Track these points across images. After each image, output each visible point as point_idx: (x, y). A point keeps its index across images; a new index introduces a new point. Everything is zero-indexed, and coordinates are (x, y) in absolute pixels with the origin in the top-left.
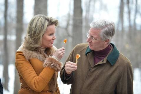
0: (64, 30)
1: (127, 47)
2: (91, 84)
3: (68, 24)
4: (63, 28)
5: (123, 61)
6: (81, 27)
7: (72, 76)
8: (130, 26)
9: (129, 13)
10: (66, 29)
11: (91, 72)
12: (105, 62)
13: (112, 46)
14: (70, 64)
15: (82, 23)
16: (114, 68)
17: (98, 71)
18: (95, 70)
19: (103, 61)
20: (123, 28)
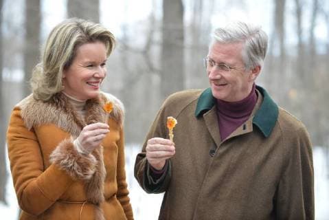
0: (140, 57)
1: (294, 95)
2: (217, 187)
3: (150, 43)
4: (136, 51)
5: (291, 125)
6: (182, 48)
7: (167, 173)
8: (301, 45)
9: (299, 13)
10: (146, 52)
11: (218, 155)
12: (249, 129)
13: (259, 94)
14: (157, 142)
15: (182, 38)
16: (271, 142)
17: (235, 153)
18: (227, 152)
19: (244, 128)
20: (283, 49)
